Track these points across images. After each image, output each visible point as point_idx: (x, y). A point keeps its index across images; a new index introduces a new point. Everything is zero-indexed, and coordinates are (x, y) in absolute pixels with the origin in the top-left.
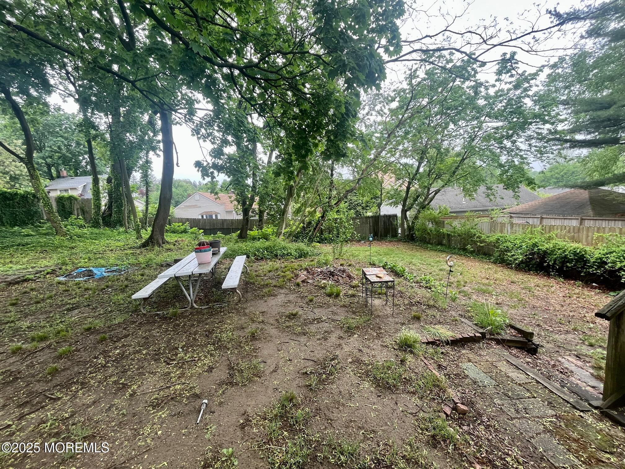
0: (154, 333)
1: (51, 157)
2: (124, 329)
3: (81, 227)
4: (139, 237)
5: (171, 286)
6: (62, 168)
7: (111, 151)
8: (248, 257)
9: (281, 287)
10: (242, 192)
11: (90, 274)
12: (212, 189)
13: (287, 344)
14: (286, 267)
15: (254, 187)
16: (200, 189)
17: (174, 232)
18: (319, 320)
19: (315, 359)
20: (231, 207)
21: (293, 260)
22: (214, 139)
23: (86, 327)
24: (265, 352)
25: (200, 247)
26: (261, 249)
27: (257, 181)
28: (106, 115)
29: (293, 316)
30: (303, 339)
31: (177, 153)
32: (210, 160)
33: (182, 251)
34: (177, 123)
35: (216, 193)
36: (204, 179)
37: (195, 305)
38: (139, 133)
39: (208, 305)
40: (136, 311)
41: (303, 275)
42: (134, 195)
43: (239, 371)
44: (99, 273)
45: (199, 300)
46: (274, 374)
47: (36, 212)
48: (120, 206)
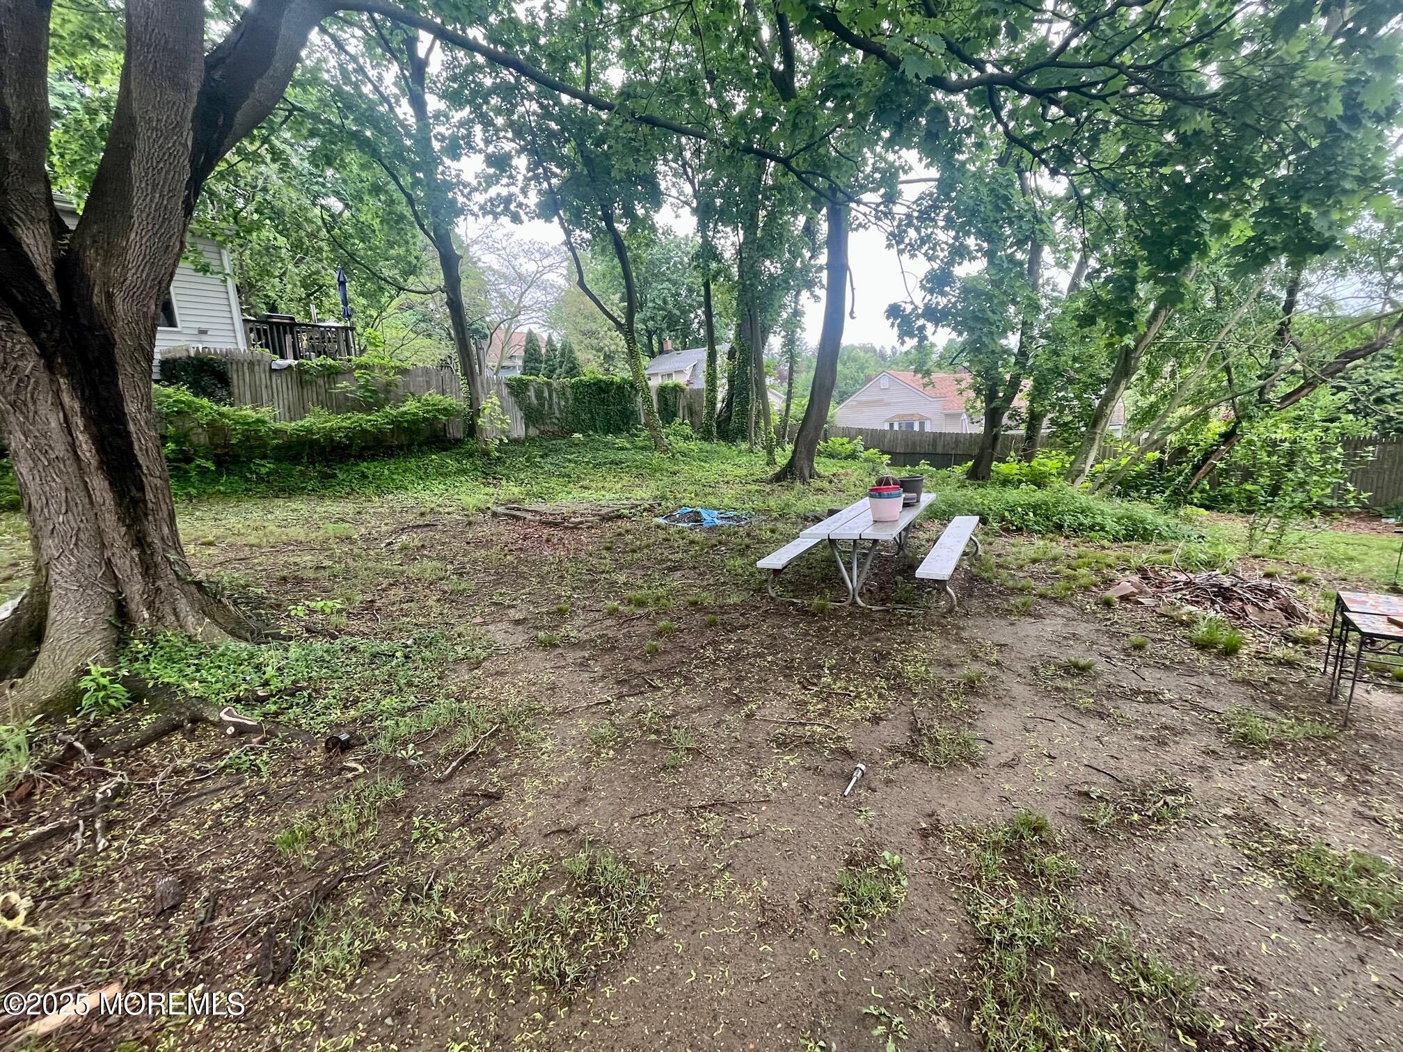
0: (786, 632)
1: (652, 318)
2: (742, 615)
3: (687, 438)
4: (771, 462)
5: (818, 557)
6: (666, 335)
7: (740, 300)
8: (984, 521)
9: (1058, 601)
10: (991, 369)
11: (696, 518)
12: (920, 364)
13: (1051, 724)
14: (1080, 557)
15: (1023, 353)
16: (893, 363)
17: (831, 456)
18: (1151, 697)
19: (1120, 776)
20: (958, 404)
21: (1106, 543)
22: (934, 249)
23: (691, 599)
24: (994, 724)
25: (880, 489)
26: (1021, 506)
27: (1033, 338)
28: (735, 229)
29: (1079, 670)
30: (1094, 725)
31: (853, 289)
32: (920, 298)
33: (843, 495)
34: (860, 225)
35: (928, 373)
36: (903, 343)
37: (858, 600)
38: (787, 255)
39: (883, 605)
40: (760, 590)
41: (1127, 583)
42: (769, 381)
43: (930, 740)
44: (709, 519)
45: (866, 592)
46: (1006, 770)
47: (632, 412)
48: (745, 402)
